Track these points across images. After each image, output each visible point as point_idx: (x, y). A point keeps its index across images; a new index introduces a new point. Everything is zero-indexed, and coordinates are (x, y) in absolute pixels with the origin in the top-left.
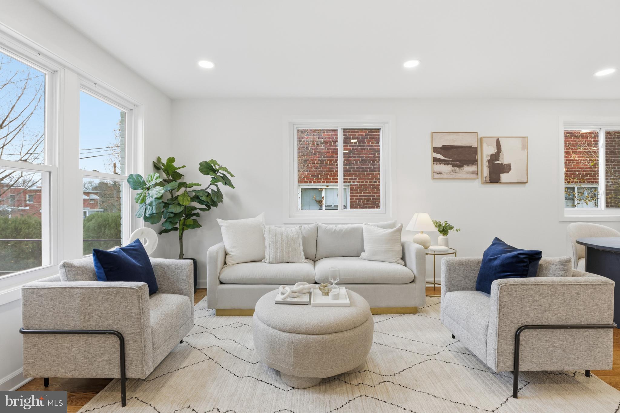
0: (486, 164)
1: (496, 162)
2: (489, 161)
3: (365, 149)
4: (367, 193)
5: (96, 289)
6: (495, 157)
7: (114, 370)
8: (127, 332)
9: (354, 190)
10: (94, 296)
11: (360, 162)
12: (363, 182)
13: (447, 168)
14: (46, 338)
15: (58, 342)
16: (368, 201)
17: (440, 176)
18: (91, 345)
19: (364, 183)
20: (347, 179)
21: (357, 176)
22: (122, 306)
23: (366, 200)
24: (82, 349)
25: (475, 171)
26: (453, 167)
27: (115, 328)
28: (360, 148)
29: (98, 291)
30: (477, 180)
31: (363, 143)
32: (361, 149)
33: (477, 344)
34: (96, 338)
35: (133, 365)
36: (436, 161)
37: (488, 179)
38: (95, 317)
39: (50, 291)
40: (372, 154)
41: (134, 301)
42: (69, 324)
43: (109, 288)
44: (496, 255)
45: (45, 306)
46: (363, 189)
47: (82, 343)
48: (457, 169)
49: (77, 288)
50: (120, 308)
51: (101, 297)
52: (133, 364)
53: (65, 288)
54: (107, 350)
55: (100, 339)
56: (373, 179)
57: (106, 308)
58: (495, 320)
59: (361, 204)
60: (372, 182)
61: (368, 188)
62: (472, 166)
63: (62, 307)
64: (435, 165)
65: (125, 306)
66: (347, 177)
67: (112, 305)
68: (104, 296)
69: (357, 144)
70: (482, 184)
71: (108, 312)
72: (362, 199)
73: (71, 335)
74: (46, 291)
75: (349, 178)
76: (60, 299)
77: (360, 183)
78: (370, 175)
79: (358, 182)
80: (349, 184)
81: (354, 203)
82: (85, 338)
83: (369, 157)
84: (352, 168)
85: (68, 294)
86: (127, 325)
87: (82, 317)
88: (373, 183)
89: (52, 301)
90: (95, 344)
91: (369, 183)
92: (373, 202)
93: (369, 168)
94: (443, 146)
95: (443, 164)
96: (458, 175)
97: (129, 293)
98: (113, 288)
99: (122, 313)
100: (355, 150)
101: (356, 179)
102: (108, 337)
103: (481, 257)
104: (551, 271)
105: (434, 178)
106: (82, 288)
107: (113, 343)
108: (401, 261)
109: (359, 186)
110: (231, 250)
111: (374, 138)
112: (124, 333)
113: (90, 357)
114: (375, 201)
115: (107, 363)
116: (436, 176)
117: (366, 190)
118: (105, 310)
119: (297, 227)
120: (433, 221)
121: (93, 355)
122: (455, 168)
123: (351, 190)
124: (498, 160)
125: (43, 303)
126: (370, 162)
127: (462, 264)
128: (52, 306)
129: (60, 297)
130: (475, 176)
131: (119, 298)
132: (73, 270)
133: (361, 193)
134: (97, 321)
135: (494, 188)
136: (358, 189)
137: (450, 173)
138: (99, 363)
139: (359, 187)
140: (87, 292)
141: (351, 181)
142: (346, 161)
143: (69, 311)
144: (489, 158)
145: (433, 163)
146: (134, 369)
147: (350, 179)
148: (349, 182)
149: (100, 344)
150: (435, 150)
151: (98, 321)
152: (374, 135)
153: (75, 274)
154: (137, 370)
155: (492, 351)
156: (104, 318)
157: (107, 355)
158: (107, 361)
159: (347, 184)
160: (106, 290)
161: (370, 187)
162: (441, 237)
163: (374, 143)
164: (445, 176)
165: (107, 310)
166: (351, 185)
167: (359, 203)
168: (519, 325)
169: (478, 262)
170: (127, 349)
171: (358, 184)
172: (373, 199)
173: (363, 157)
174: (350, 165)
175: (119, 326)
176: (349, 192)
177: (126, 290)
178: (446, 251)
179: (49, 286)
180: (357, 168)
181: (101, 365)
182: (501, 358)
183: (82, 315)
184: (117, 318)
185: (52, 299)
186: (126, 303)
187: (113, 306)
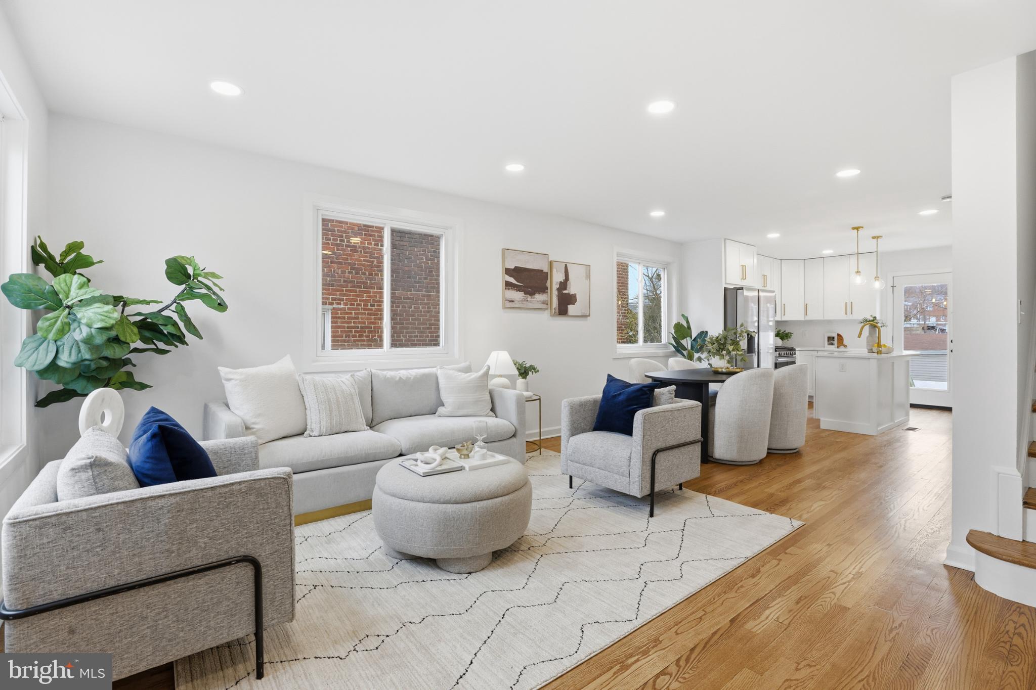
0: (555, 293)
1: (565, 292)
2: (558, 289)
3: (357, 251)
4: (360, 323)
5: (204, 491)
6: (564, 285)
7: (240, 625)
8: (265, 552)
9: (339, 318)
10: (199, 505)
11: (349, 273)
12: (353, 304)
13: (518, 295)
14: (79, 613)
15: (112, 612)
16: (361, 336)
17: (511, 304)
18: (193, 595)
19: (355, 307)
20: (328, 299)
21: (345, 295)
22: (256, 510)
23: (357, 334)
24: (172, 607)
25: (545, 301)
26: (525, 294)
27: (242, 551)
28: (349, 249)
29: (210, 494)
30: (546, 311)
31: (341, 241)
32: (351, 251)
33: (618, 478)
34: (202, 579)
35: (276, 604)
36: (508, 285)
37: (557, 311)
38: (202, 541)
39: (94, 515)
40: (368, 261)
41: (279, 499)
42: (142, 569)
43: (232, 484)
44: (619, 390)
45: (81, 547)
46: (353, 316)
47: (173, 596)
48: (529, 298)
49: (163, 496)
50: (254, 515)
51: (216, 504)
52: (276, 602)
53: (133, 501)
54: (226, 594)
55: (212, 577)
56: (369, 301)
57: (224, 521)
58: (639, 448)
59: (350, 340)
60: (368, 305)
61: (362, 314)
62: (542, 294)
63: (126, 539)
64: (507, 290)
65: (263, 509)
66: (327, 295)
67: (238, 513)
68: (220, 501)
69: (344, 242)
70: (551, 316)
71: (229, 526)
72: (351, 332)
73: (147, 589)
74: (84, 515)
75: (331, 297)
76: (120, 526)
77: (349, 306)
78: (365, 295)
79: (346, 304)
80: (330, 307)
81: (339, 339)
82: (179, 585)
83: (363, 265)
84: (335, 281)
85: (141, 512)
86: (265, 540)
87: (174, 548)
88: (369, 307)
89: (101, 533)
90: (201, 591)
91: (363, 307)
92: (368, 336)
93: (364, 283)
94: (515, 267)
95: (515, 290)
96: (530, 305)
97: (270, 487)
98: (240, 483)
99: (257, 523)
100: (341, 252)
101: (342, 300)
102: (228, 570)
103: (601, 395)
104: (662, 400)
105: (505, 308)
106: (171, 495)
107: (237, 578)
108: (491, 413)
109: (347, 311)
110: (253, 420)
111: (371, 236)
112: (260, 555)
113: (190, 616)
114: (373, 336)
115: (226, 617)
116: (508, 305)
117: (358, 318)
118: (223, 524)
119: (348, 376)
120: (513, 361)
121: (195, 611)
122: (527, 296)
123: (333, 318)
124: (566, 289)
125: (73, 543)
126: (365, 274)
127: (582, 405)
128: (99, 544)
129: (120, 521)
130: (544, 306)
131: (252, 498)
132: (110, 472)
133: (351, 323)
134: (205, 547)
135: (562, 321)
136: (346, 316)
137: (522, 301)
138: (210, 621)
139: (347, 313)
140: (186, 499)
141: (335, 302)
142: (325, 269)
143: (144, 543)
144: (558, 287)
145: (506, 288)
146: (278, 609)
147: (333, 299)
148: (331, 304)
149: (211, 587)
150: (508, 272)
151: (207, 548)
152: (372, 231)
153: (112, 479)
154: (283, 609)
155: (637, 479)
156: (220, 539)
157: (225, 603)
158: (225, 613)
159: (327, 307)
160: (227, 490)
161: (365, 313)
162: (520, 381)
163: (371, 244)
164: (517, 305)
165: (228, 524)
166: (334, 309)
167: (347, 339)
168: (654, 450)
169: (595, 401)
170: (265, 580)
171: (345, 308)
172: (369, 332)
173: (355, 264)
174: (333, 276)
175: (250, 546)
176: (330, 320)
177: (264, 482)
178: (530, 397)
179: (90, 505)
180: (344, 281)
181: (212, 624)
182: (643, 483)
183: (174, 545)
184: (247, 533)
185: (99, 530)
186: (264, 504)
187: (240, 514)
